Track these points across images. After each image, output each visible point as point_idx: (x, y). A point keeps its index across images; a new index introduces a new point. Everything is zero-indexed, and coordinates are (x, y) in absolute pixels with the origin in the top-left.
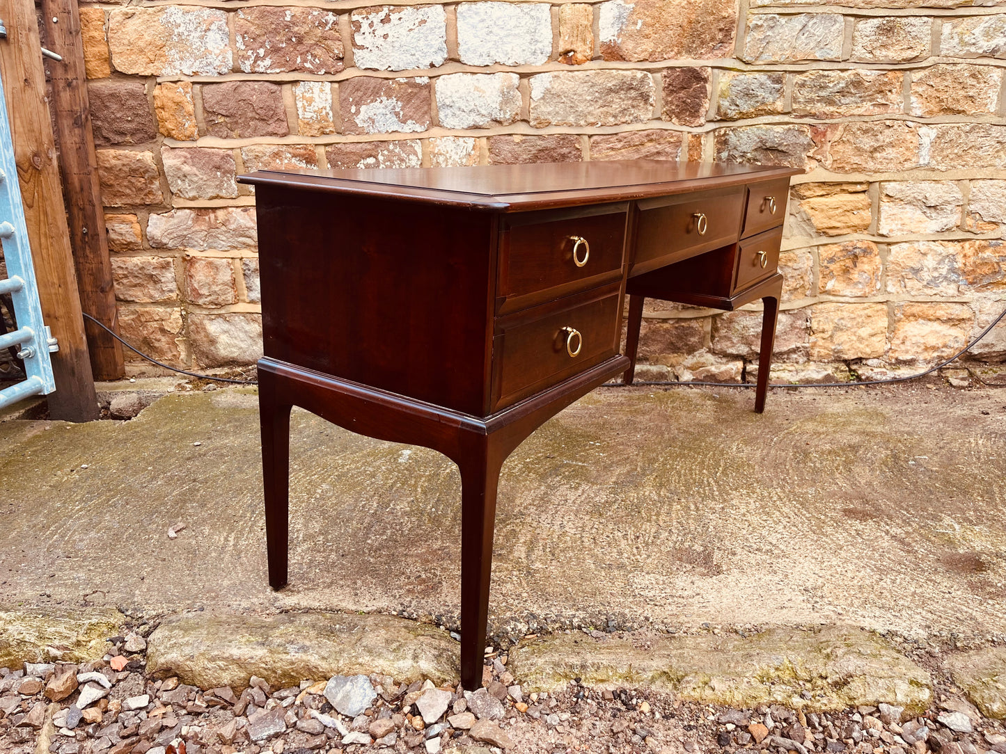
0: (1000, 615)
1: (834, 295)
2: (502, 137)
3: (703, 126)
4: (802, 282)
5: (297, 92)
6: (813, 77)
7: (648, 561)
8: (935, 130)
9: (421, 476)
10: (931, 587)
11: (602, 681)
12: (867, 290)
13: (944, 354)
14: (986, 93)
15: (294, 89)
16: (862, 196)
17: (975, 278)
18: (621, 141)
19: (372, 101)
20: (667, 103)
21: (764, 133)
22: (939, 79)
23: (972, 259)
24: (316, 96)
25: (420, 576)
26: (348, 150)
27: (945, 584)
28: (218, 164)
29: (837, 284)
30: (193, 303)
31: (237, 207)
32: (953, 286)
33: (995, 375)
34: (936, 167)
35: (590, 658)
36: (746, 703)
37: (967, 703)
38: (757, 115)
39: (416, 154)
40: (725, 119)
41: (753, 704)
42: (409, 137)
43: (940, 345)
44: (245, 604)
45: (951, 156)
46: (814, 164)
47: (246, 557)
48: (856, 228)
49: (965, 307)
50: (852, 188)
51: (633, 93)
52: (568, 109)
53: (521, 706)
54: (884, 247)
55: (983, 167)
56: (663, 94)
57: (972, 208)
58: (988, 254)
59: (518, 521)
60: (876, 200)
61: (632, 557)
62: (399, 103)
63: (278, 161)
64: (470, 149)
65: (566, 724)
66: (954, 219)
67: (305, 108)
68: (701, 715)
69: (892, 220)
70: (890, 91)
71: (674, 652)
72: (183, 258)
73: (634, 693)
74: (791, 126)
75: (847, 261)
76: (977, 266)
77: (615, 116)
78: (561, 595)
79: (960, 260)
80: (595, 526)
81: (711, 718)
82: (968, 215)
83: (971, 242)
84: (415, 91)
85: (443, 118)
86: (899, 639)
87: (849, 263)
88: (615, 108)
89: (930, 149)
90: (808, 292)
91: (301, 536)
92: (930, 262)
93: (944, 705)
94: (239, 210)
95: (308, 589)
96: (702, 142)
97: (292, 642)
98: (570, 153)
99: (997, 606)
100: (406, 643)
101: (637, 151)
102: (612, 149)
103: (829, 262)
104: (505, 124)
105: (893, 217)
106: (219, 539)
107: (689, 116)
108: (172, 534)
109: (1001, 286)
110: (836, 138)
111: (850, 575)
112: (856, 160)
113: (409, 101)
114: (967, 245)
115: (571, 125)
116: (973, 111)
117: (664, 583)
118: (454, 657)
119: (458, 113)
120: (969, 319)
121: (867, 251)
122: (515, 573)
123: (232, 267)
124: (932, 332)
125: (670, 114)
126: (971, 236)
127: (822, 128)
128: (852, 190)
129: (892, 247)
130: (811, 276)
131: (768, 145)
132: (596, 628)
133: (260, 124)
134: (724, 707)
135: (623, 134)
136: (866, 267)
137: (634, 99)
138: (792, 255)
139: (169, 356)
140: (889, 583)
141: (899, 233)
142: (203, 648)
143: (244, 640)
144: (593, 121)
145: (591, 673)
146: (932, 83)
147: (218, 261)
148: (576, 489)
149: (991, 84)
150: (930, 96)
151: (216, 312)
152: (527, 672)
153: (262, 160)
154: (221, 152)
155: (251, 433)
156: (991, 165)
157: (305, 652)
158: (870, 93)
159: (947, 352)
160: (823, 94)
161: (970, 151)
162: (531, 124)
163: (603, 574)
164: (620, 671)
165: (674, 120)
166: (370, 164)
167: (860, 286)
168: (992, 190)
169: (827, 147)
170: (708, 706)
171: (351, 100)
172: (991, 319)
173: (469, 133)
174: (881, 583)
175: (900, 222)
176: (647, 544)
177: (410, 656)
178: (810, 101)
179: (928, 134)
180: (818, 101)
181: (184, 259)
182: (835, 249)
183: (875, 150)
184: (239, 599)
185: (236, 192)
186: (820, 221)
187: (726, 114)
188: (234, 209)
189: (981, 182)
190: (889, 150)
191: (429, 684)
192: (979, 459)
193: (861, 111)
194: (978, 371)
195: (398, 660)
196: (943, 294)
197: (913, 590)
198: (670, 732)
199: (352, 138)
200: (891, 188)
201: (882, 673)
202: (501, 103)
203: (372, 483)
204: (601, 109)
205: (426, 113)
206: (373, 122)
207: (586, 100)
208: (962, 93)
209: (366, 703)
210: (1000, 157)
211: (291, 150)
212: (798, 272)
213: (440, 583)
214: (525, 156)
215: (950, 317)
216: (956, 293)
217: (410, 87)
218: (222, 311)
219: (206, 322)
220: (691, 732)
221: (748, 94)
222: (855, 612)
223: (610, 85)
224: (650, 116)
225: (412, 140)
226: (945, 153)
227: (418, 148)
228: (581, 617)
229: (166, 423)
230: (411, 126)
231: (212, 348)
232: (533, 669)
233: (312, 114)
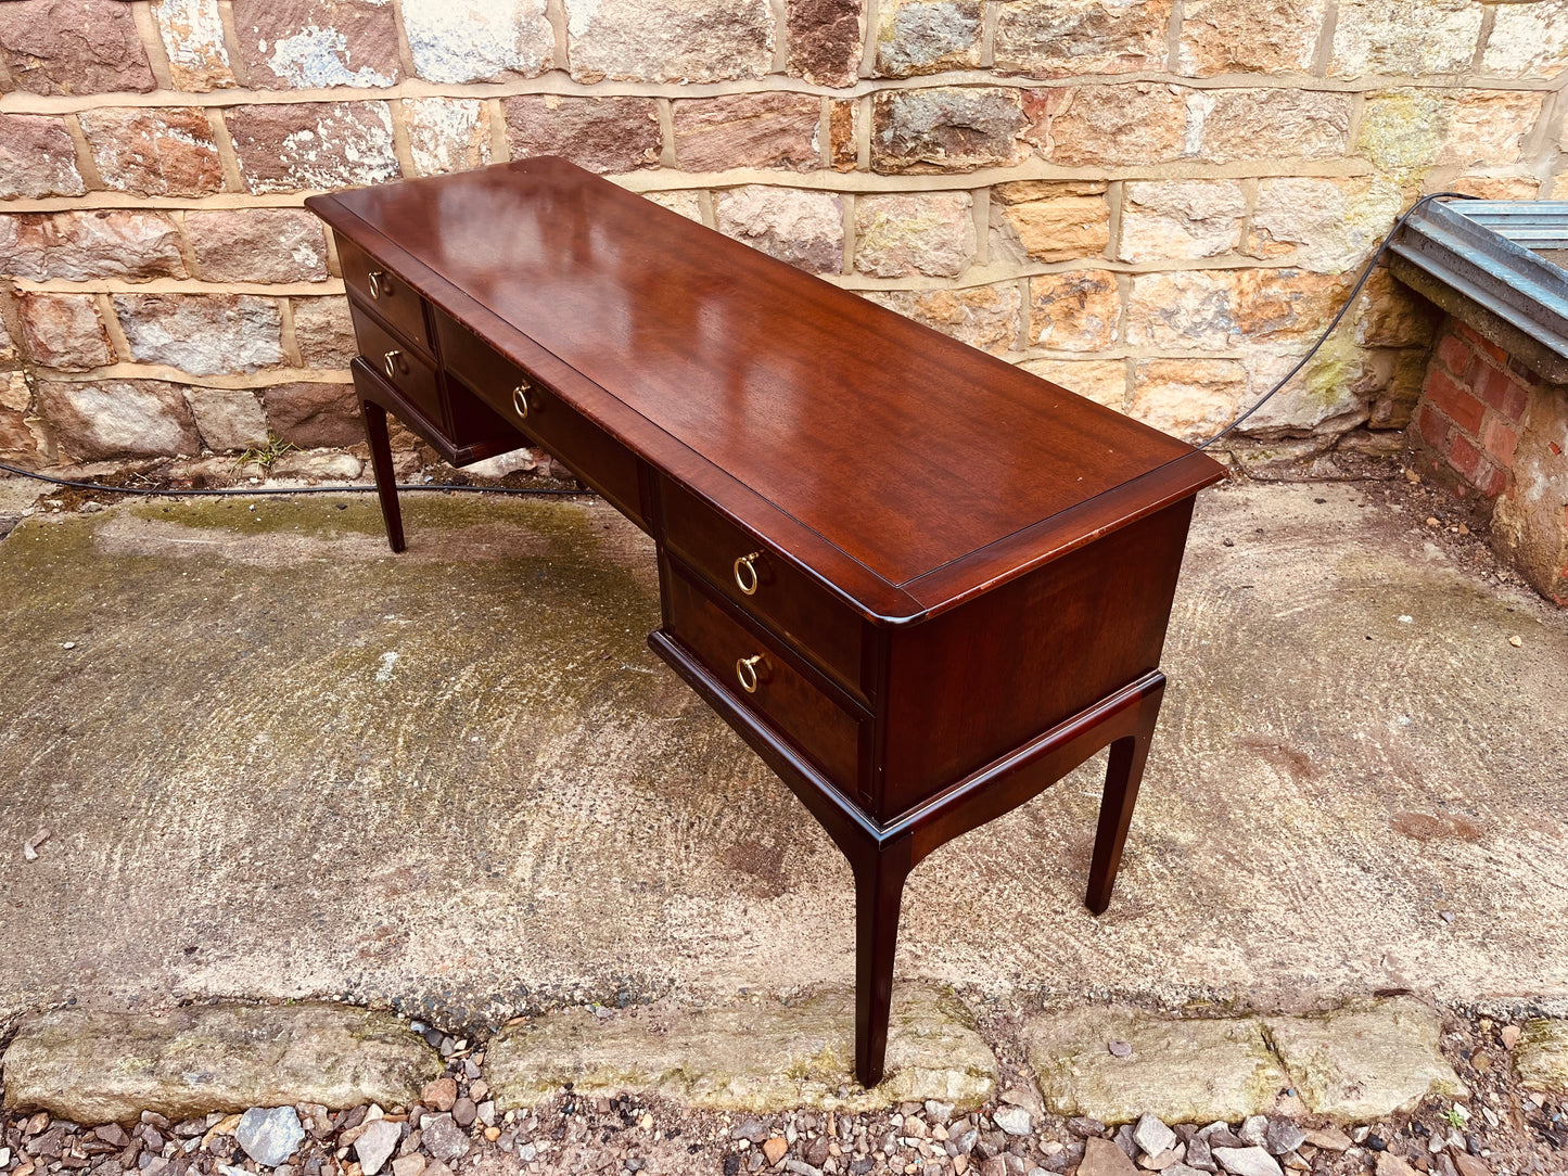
0: (1112, 953)
1: (1050, 349)
2: (525, 99)
3: (854, 87)
4: (1004, 332)
5: (161, 17)
6: (1028, 9)
7: (696, 873)
8: (1213, 100)
9: (407, 709)
10: (1043, 902)
11: (600, 1085)
12: (1098, 342)
13: (1200, 431)
14: (1298, 38)
15: (153, 11)
16: (1097, 202)
17: (1253, 324)
18: (722, 109)
19: (293, 33)
20: (794, 47)
21: (948, 99)
22: (1226, 15)
23: (1250, 298)
24: (194, 21)
25: (381, 922)
26: (264, 116)
27: (1062, 896)
28: (41, 142)
29: (1055, 333)
30: (41, 365)
31: (88, 210)
32: (1221, 336)
33: (1267, 462)
34: (1210, 158)
35: (587, 1055)
36: (770, 1108)
37: (1034, 1090)
38: (939, 71)
39: (381, 126)
40: (889, 75)
41: (779, 1108)
42: (366, 95)
43: (1196, 419)
44: (133, 989)
45: (1234, 141)
46: (1026, 151)
47: (137, 893)
48: (1086, 251)
49: (1236, 364)
50: (1082, 189)
51: (739, 30)
52: (632, 54)
53: (492, 1133)
54: (1126, 279)
55: (1281, 157)
56: (788, 32)
57: (1258, 221)
58: (1275, 290)
59: (533, 803)
60: (1117, 208)
61: (676, 867)
62: (341, 36)
63: (144, 134)
64: (473, 119)
65: (542, 1158)
66: (1230, 238)
67: (177, 45)
68: (713, 1130)
69: (1141, 239)
70: (1148, 33)
71: (694, 1039)
72: (12, 293)
73: (637, 1100)
74: (991, 89)
75: (1071, 300)
76: (1257, 308)
77: (711, 69)
78: (567, 946)
79: (1234, 298)
80: (639, 807)
81: (725, 1132)
82: (1251, 231)
83: (1252, 272)
84: (367, 15)
85: (422, 65)
86: (976, 999)
87: (1073, 302)
88: (711, 52)
89: (1203, 130)
90: (1012, 345)
91: (219, 848)
92: (1190, 301)
93: (1005, 1097)
94: (92, 215)
95: (222, 958)
96: (853, 113)
97: (189, 1068)
98: (641, 127)
99: (1113, 937)
100: (345, 1057)
101: (750, 126)
102: (709, 122)
103: (1044, 302)
104: (529, 75)
105: (1140, 235)
106: (98, 857)
107: (831, 70)
108: (30, 854)
109: (1290, 335)
110: (1061, 110)
111: (949, 884)
112: (1090, 145)
113: (359, 33)
114: (1246, 276)
115: (640, 81)
116: (1276, 68)
117: (708, 915)
118: (410, 1068)
119: (446, 57)
120: (1240, 382)
121: (1099, 286)
122: (511, 909)
123: (96, 307)
124: (1186, 400)
125: (800, 66)
126: (1254, 262)
127: (1039, 95)
128: (1083, 193)
129: (1136, 279)
130: (1018, 322)
131: (956, 120)
132: (603, 1003)
133: (103, 71)
134: (743, 1114)
135: (725, 99)
136: (1098, 309)
137: (741, 39)
138: (990, 292)
139: (20, 445)
140: (994, 897)
141: (1149, 259)
142: (73, 1081)
143: (126, 1066)
144: (675, 75)
145: (585, 1076)
146: (1214, 22)
147: (71, 300)
148: (627, 727)
149: (1307, 23)
150: (1210, 43)
151: (83, 378)
152: (504, 1081)
153: (116, 133)
154: (44, 120)
155: (156, 616)
156: (1294, 155)
157: (208, 1082)
158: (1117, 37)
159: (1205, 428)
160: (1043, 37)
161: (1264, 132)
162: (573, 76)
163: (631, 902)
164: (622, 1072)
165: (808, 76)
166: (306, 143)
167: (1088, 336)
168: (1292, 193)
169: (1047, 124)
170: (724, 1113)
171: (256, 30)
172: (1271, 382)
173: (469, 91)
174: (985, 898)
175: (1150, 243)
176: (701, 836)
177: (348, 1078)
178: (1023, 49)
179: (1201, 106)
180: (1036, 49)
181: (14, 296)
182: (1055, 282)
183: (1120, 130)
184: (124, 979)
185: (82, 186)
186: (1032, 239)
187: (889, 69)
188: (83, 214)
189: (1275, 181)
190: (1141, 131)
191: (375, 1112)
192: (1186, 643)
193: (1101, 66)
194: (1244, 457)
195: (333, 1084)
196: (1205, 347)
197: (1019, 907)
198: (670, 1159)
199: (267, 96)
200: (1139, 191)
201: (935, 1063)
202: (519, 41)
203: (333, 728)
204: (687, 56)
205: (390, 54)
206: (301, 69)
207: (660, 40)
208: (1260, 38)
209: (291, 1148)
210: (1308, 141)
211: (164, 117)
212: (997, 317)
213: (407, 934)
214: (566, 133)
215: (1213, 379)
216: (1225, 345)
217: (358, 8)
218: (94, 377)
219: (69, 394)
220: (695, 1156)
221: (924, 36)
222: (936, 954)
223: (699, 14)
224: (768, 68)
225: (373, 101)
226: (1224, 137)
227: (384, 114)
228: (586, 986)
229: (21, 594)
230: (368, 77)
231: (88, 433)
232: (512, 1078)
233: (192, 55)
